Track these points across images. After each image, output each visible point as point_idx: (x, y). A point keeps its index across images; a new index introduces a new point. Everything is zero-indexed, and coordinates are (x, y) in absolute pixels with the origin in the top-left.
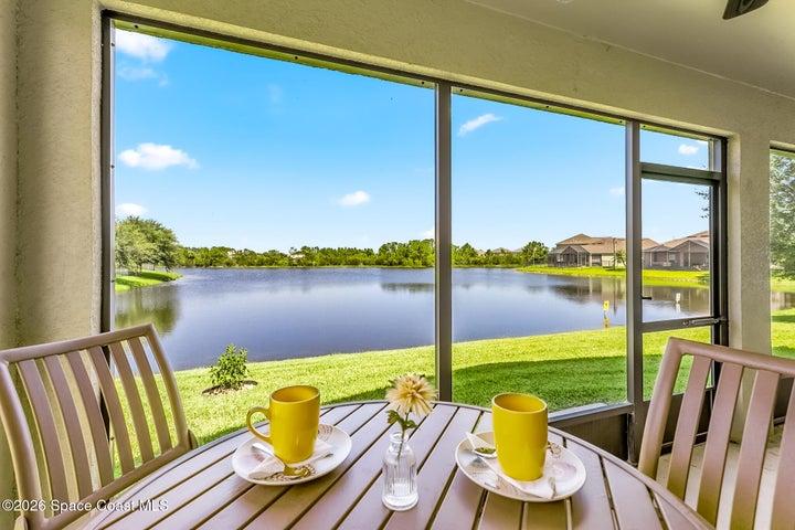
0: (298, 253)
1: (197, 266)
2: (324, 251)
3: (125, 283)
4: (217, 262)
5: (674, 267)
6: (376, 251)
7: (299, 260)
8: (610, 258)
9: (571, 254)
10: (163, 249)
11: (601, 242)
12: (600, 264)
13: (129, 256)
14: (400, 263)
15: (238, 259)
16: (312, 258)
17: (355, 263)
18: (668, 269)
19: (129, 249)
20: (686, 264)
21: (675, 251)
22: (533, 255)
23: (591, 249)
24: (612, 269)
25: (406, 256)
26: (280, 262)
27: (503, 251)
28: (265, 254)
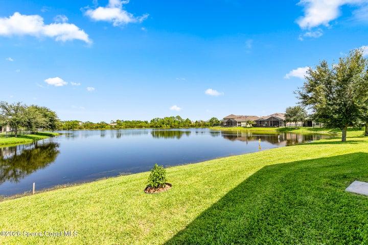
0: (114, 123)
1: (64, 129)
2: (126, 122)
3: (31, 138)
4: (74, 127)
5: (267, 126)
6: (149, 122)
7: (115, 126)
8: (245, 123)
9: (230, 122)
10: (51, 121)
11: (240, 117)
12: (240, 126)
13: (33, 124)
14: (161, 127)
15: (85, 126)
16: (121, 125)
17: (141, 127)
18: (265, 127)
19: (33, 121)
20: (271, 125)
21: (267, 120)
22: (214, 123)
23: (237, 120)
24: (246, 127)
25: (163, 124)
26: (106, 127)
27: (202, 121)
28: (98, 124)
